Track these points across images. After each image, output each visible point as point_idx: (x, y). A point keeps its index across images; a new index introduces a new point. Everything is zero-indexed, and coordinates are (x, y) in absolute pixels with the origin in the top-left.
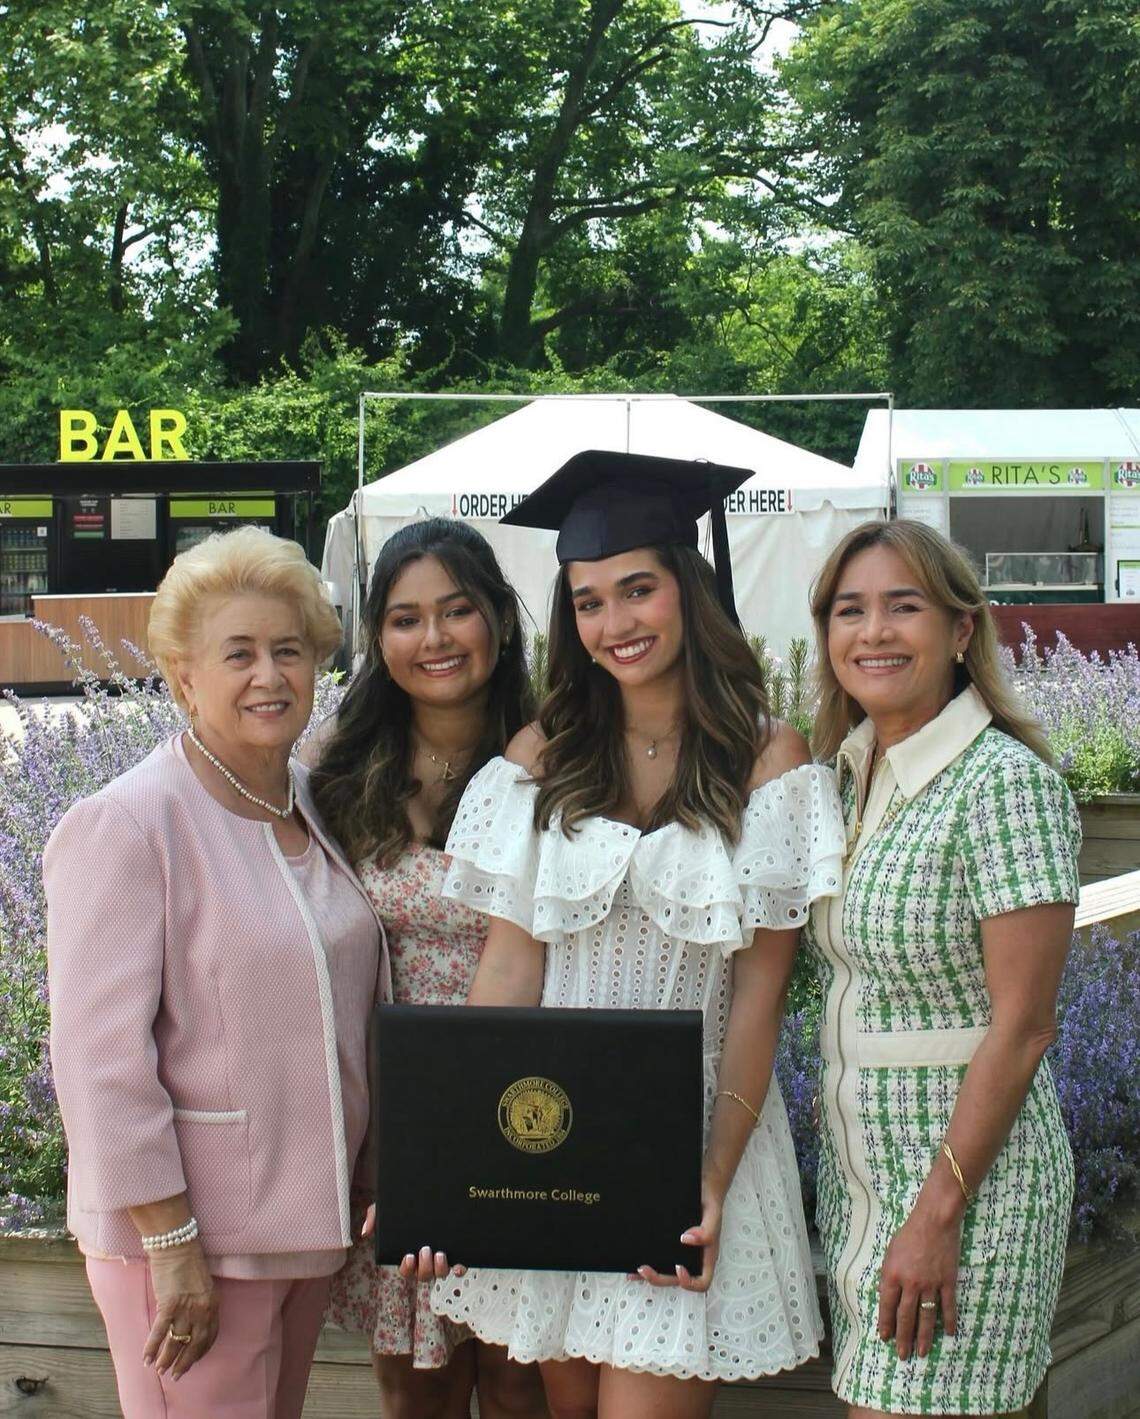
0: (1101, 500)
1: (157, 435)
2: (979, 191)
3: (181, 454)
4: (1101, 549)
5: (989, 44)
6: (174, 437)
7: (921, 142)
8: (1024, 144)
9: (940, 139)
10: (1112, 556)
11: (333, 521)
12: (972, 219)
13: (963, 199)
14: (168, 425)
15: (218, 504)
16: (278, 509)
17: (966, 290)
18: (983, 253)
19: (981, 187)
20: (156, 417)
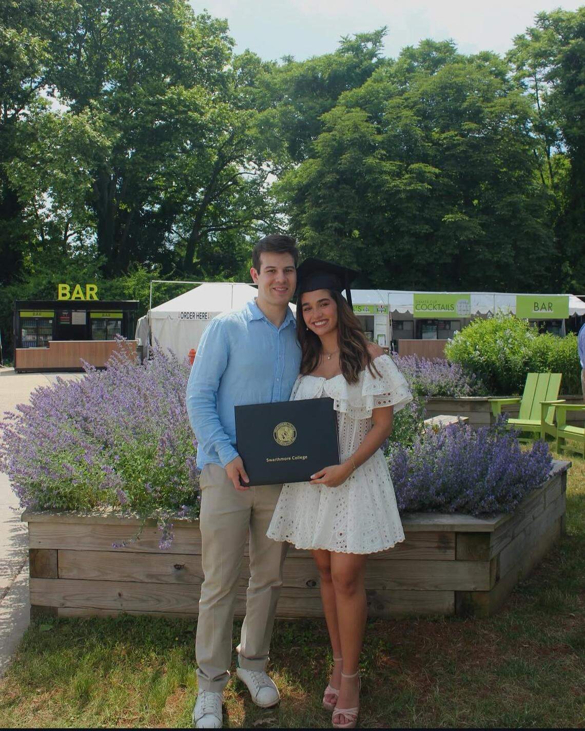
0: (373, 317)
1: (88, 292)
2: (336, 224)
3: (96, 298)
4: (372, 331)
5: (338, 182)
6: (93, 293)
7: (319, 210)
8: (349, 211)
9: (324, 209)
10: (376, 333)
11: (140, 320)
12: (334, 233)
13: (331, 227)
14: (92, 289)
15: (105, 314)
16: (124, 316)
17: (332, 254)
18: (337, 243)
19: (337, 223)
20: (88, 286)
